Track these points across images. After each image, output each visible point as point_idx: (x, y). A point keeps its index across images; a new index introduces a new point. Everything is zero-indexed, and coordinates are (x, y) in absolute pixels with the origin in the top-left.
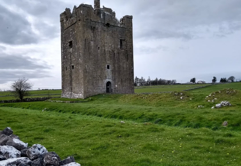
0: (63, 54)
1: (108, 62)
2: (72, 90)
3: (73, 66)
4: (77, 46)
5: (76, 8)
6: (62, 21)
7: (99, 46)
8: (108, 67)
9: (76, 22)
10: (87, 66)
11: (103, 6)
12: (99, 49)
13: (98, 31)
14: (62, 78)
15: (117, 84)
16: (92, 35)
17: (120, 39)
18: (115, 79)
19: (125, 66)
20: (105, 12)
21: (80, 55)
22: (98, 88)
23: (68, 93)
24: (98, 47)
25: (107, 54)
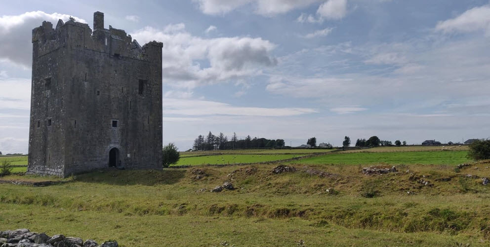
0: (34, 99)
1: (115, 116)
2: (45, 161)
3: (50, 121)
4: (59, 89)
5: (61, 23)
6: (35, 42)
7: (98, 90)
8: (115, 124)
9: (58, 49)
10: (73, 123)
11: (110, 26)
12: (98, 95)
13: (98, 66)
14: (30, 140)
15: (130, 153)
16: (87, 72)
17: (139, 78)
18: (127, 144)
19: (146, 123)
20: (113, 37)
21: (62, 103)
22: (93, 159)
23: (39, 167)
24: (96, 92)
25: (113, 103)
